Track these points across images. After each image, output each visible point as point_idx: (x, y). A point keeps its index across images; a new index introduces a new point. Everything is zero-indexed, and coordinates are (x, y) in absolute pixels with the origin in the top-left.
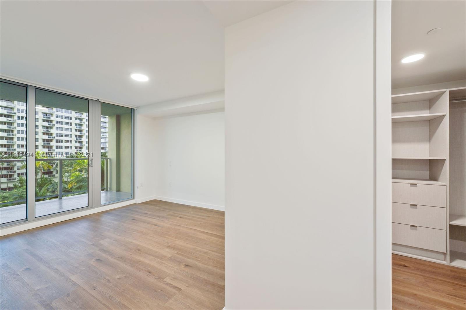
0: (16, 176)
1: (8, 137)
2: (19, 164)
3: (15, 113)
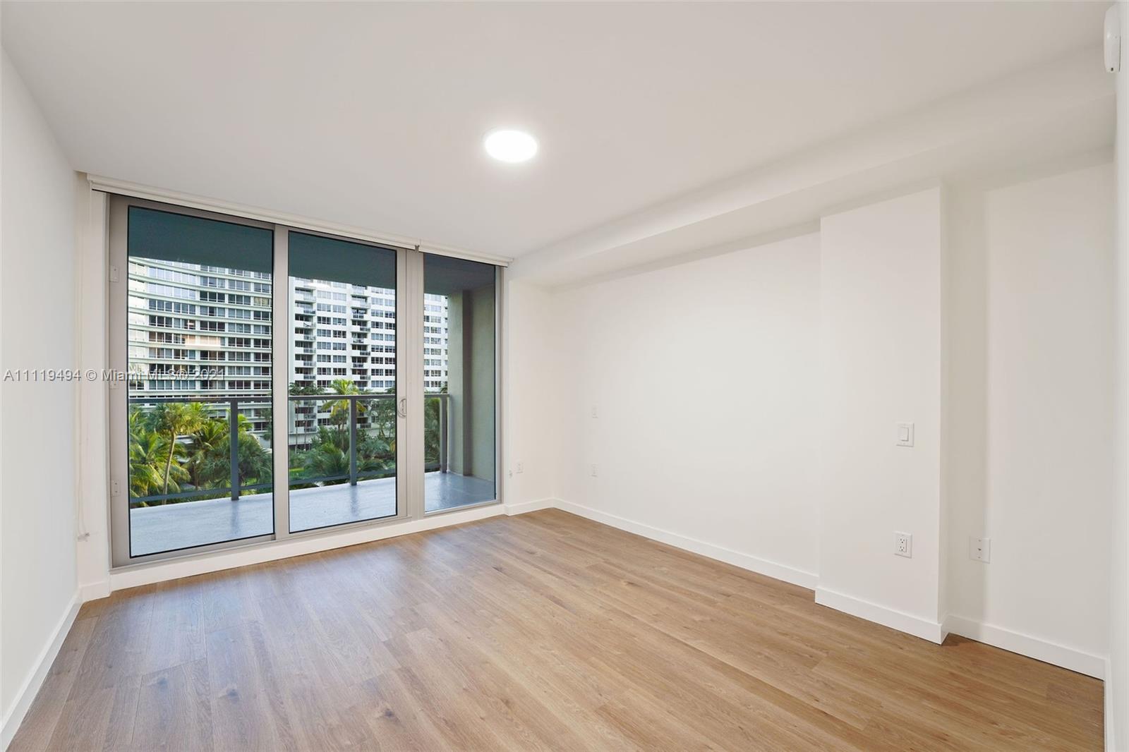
0: (316, 424)
1: (305, 355)
2: (320, 403)
3: (314, 312)
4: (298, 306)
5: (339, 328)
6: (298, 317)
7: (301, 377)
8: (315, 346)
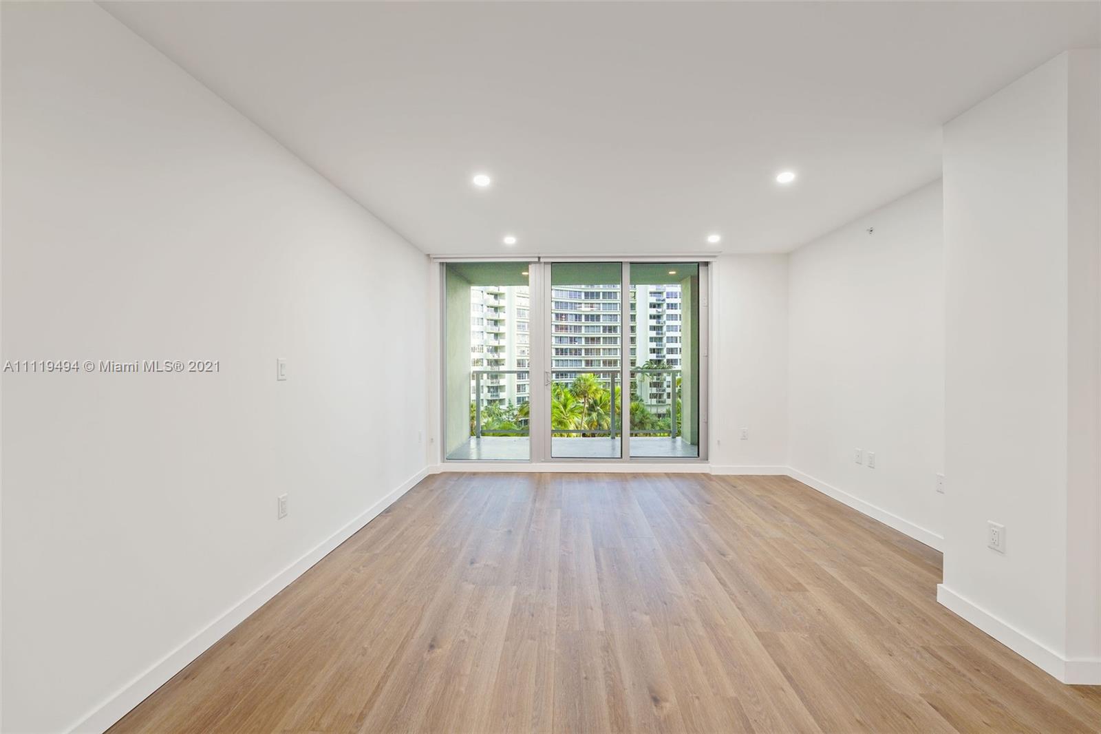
4: (651, 296)
6: (653, 306)
7: (654, 356)
8: (665, 329)
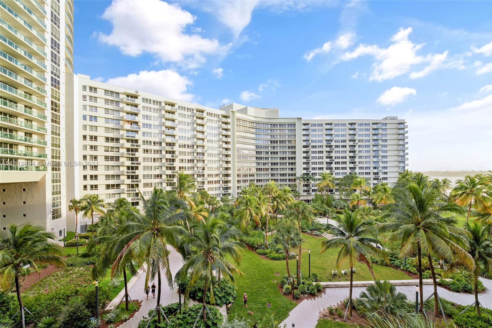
0: (311, 191)
1: (307, 162)
2: (313, 182)
3: (310, 144)
4: (304, 142)
5: (320, 149)
6: (304, 147)
7: (305, 172)
8: (310, 158)
